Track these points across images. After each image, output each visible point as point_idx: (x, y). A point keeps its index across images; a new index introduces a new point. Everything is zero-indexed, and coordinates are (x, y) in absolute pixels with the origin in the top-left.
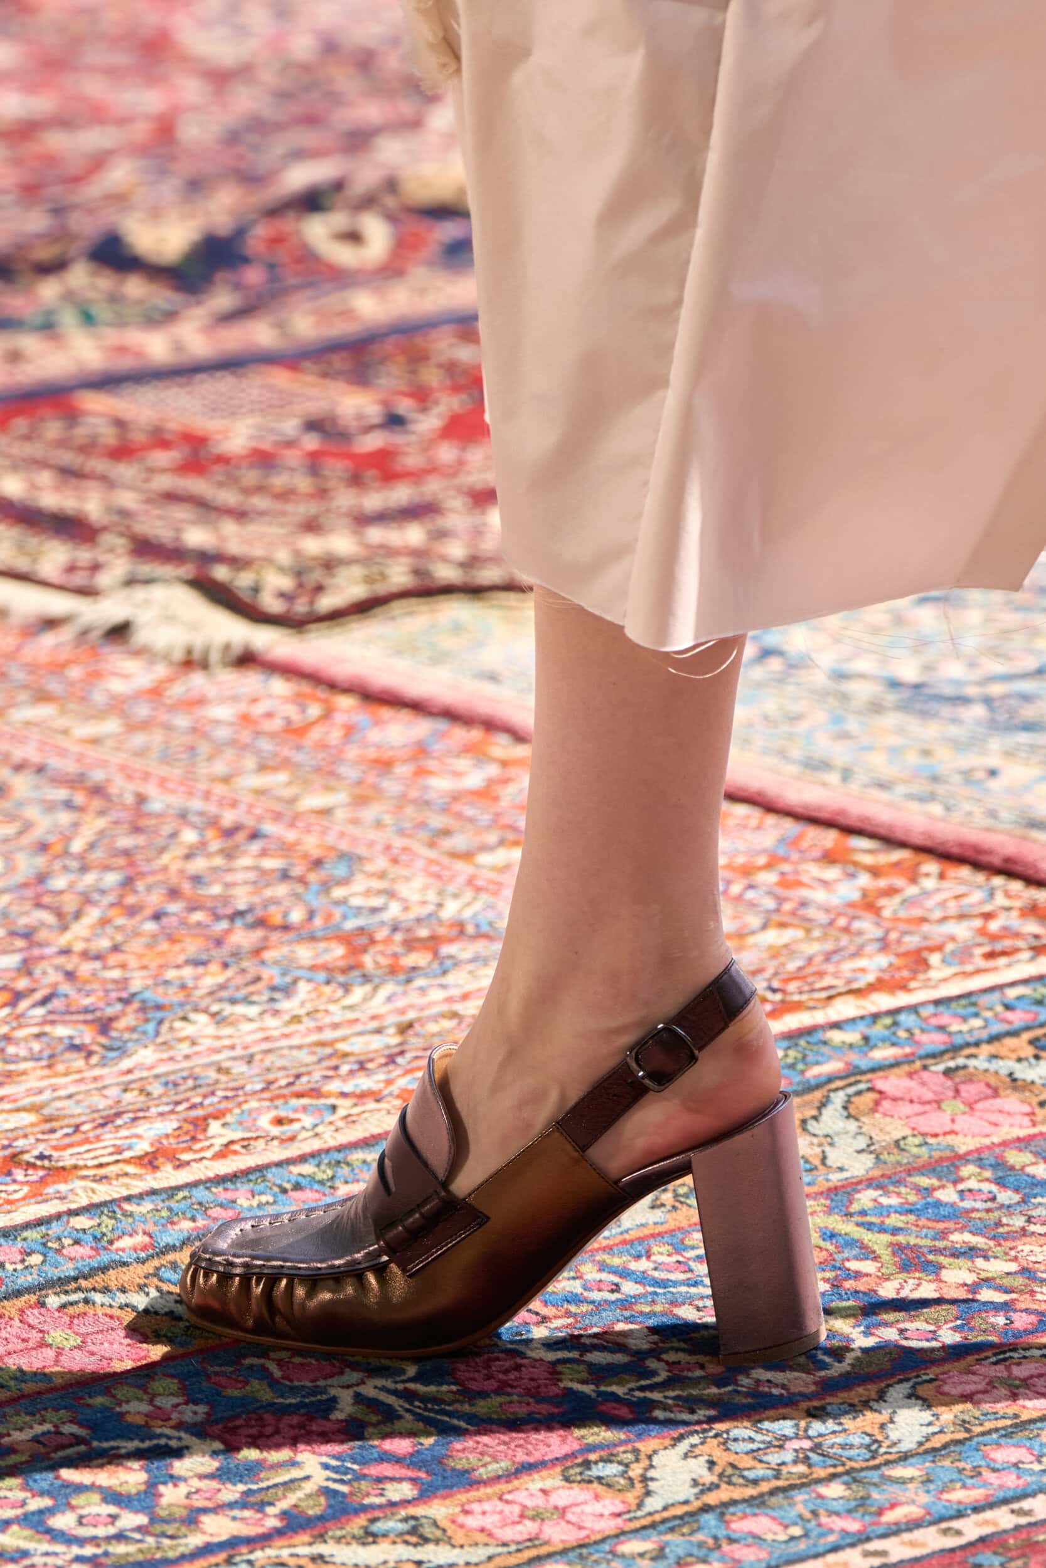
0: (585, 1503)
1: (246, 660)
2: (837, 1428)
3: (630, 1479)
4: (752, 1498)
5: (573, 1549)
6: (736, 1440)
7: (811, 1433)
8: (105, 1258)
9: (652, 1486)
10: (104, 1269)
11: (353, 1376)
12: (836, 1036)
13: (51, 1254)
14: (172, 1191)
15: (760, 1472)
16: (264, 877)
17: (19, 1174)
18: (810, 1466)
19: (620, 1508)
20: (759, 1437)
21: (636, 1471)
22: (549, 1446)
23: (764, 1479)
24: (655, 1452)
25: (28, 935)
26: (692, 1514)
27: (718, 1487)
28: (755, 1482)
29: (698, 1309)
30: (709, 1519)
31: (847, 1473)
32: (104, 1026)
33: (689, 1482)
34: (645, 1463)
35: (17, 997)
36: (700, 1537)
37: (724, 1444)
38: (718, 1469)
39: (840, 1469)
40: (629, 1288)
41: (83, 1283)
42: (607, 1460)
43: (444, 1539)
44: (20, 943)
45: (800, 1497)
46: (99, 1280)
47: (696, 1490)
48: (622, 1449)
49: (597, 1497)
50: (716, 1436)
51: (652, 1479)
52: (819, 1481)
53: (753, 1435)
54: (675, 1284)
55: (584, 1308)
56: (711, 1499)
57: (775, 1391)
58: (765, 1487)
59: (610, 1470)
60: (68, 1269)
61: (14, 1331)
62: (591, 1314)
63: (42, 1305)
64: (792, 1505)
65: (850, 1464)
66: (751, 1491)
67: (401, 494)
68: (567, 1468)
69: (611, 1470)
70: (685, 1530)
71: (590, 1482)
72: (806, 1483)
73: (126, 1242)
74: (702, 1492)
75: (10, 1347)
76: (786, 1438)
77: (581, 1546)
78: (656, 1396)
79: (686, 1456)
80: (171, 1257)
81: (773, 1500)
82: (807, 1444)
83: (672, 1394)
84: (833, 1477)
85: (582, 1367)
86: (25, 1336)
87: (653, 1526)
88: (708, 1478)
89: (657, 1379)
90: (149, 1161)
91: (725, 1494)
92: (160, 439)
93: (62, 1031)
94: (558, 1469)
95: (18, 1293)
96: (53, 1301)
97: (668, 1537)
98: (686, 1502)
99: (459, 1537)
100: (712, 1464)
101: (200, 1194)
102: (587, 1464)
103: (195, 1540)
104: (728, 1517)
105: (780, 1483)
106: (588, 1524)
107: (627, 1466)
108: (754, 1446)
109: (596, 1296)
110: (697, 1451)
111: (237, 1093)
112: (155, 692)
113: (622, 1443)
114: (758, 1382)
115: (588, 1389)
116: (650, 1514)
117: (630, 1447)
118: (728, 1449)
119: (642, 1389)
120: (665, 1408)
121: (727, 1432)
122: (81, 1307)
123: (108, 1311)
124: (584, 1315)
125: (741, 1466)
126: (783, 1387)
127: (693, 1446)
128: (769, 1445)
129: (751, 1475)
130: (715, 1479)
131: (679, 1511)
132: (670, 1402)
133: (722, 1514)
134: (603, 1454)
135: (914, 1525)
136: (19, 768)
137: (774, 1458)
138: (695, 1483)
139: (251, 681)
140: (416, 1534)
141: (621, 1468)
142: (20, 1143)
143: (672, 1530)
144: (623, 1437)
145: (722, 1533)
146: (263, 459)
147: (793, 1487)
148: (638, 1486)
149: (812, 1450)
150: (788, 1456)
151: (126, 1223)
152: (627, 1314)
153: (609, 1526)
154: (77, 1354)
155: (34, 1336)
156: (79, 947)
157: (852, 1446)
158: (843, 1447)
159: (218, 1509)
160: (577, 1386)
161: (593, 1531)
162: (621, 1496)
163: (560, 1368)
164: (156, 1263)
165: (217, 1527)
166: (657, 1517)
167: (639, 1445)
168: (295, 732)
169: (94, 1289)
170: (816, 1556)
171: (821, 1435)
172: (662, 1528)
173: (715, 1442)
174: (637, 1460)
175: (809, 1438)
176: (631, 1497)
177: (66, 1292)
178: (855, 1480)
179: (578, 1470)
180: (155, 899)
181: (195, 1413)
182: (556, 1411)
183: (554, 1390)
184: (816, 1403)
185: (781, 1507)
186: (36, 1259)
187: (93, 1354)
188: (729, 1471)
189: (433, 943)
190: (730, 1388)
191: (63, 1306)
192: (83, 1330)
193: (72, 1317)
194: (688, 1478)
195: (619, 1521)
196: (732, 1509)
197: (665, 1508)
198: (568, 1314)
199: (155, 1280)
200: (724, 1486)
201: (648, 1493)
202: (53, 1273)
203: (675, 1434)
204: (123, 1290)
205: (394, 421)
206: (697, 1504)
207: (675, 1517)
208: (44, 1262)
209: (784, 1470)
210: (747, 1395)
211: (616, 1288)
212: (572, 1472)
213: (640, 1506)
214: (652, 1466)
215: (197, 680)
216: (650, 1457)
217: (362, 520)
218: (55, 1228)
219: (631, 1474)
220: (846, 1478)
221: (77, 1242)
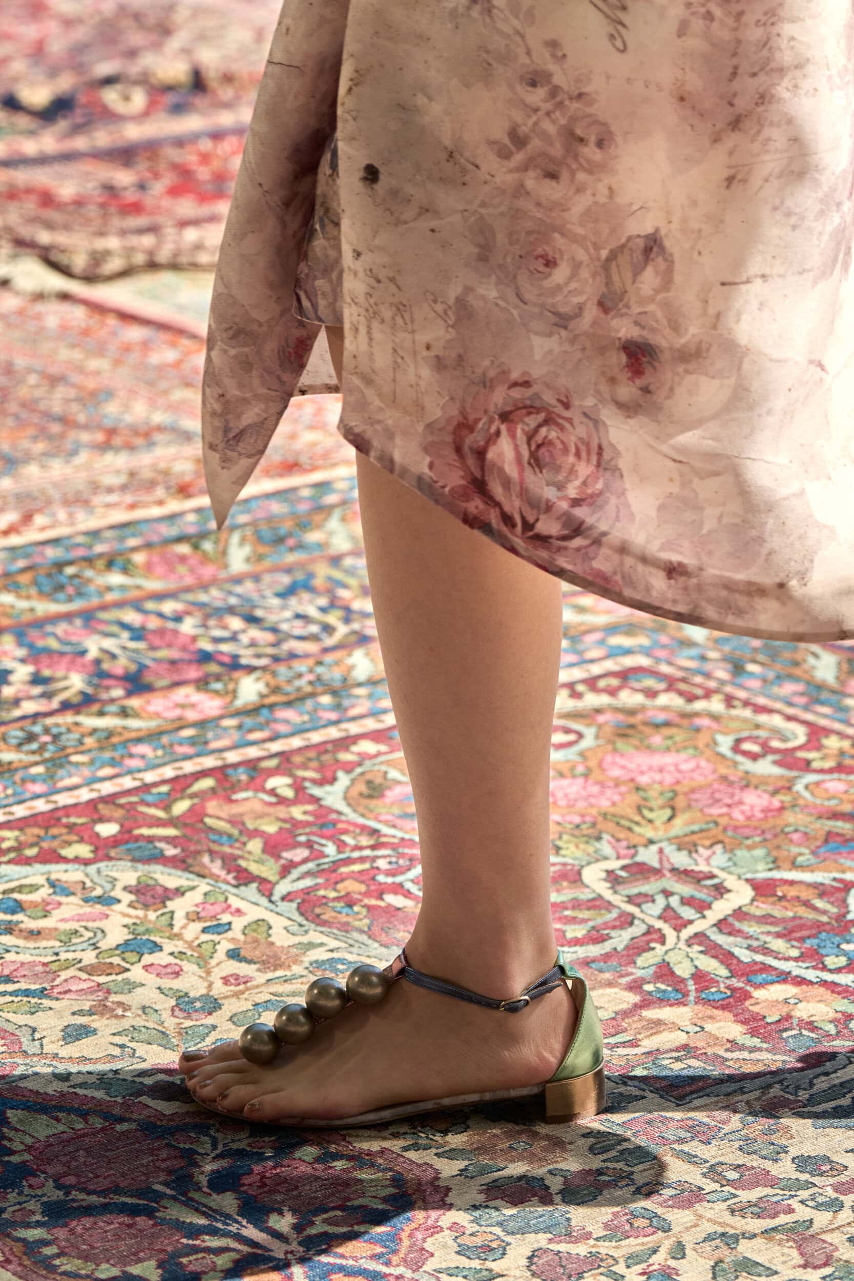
0: (206, 701)
1: (65, 297)
3: (227, 690)
4: (286, 702)
5: (198, 722)
9: (238, 694)
11: (96, 637)
16: (67, 401)
19: (221, 704)
20: (290, 673)
21: (230, 687)
22: (190, 673)
23: (292, 693)
24: (239, 679)
26: (257, 709)
27: (270, 696)
28: (288, 694)
30: (265, 711)
33: (256, 693)
34: (234, 683)
36: (259, 719)
38: (270, 687)
42: (217, 681)
43: (136, 715)
45: (308, 702)
47: (260, 697)
48: (224, 676)
49: (212, 699)
50: (271, 672)
51: (238, 691)
52: (318, 694)
53: (287, 672)
55: (210, 610)
57: (299, 652)
58: (292, 697)
59: (218, 686)
62: (211, 613)
64: (305, 706)
66: (285, 699)
67: (141, 221)
68: (198, 684)
70: (253, 716)
71: (209, 691)
72: (313, 695)
74: (262, 698)
77: (201, 721)
78: (242, 652)
79: (255, 681)
81: (296, 703)
83: (250, 651)
85: (208, 638)
87: (237, 713)
88: (266, 691)
89: (243, 644)
90: (7, 533)
91: (273, 699)
92: (29, 191)
94: (193, 685)
97: (245, 719)
98: (254, 703)
99: (144, 715)
100: (267, 684)
101: (29, 550)
102: (207, 683)
103: (17, 713)
104: (273, 711)
105: (300, 695)
106: (206, 712)
107: (226, 684)
109: (217, 604)
110: (260, 679)
111: (49, 502)
112: (21, 312)
113: (224, 673)
114: (291, 647)
115: (211, 649)
116: (236, 708)
117: (228, 676)
119: (236, 648)
120: (246, 658)
121: (276, 670)
124: (208, 614)
126: (303, 650)
127: (259, 677)
129: (285, 691)
130: (269, 692)
131: (251, 707)
132: (249, 656)
133: (271, 709)
134: (216, 678)
135: (362, 717)
138: (259, 693)
139: (65, 308)
140: (124, 713)
141: (223, 685)
143: (247, 716)
144: (225, 670)
145: (270, 718)
146: (79, 203)
147: (305, 697)
148: (231, 694)
152: (231, 612)
153: (216, 712)
159: (30, 698)
160: (206, 647)
161: (208, 715)
162: (223, 699)
163: (197, 637)
165: (28, 707)
166: (239, 709)
167: (232, 675)
168: (86, 332)
172: (242, 714)
173: (270, 675)
174: (231, 682)
176: (228, 699)
179: (203, 685)
181: (22, 652)
182: (194, 658)
183: (193, 649)
184: (320, 658)
185: (299, 707)
189: (147, 435)
190: (278, 649)
194: (255, 691)
195: (221, 710)
196: (276, 707)
197: (244, 705)
198: (203, 612)
200: (273, 695)
201: (236, 698)
203: (250, 671)
205: (142, 186)
206: (259, 704)
207: (248, 710)
210: (286, 652)
211: (227, 600)
212: (200, 686)
213: (231, 703)
214: (237, 685)
215: (40, 307)
216: (237, 681)
217: (123, 233)
219: (228, 688)
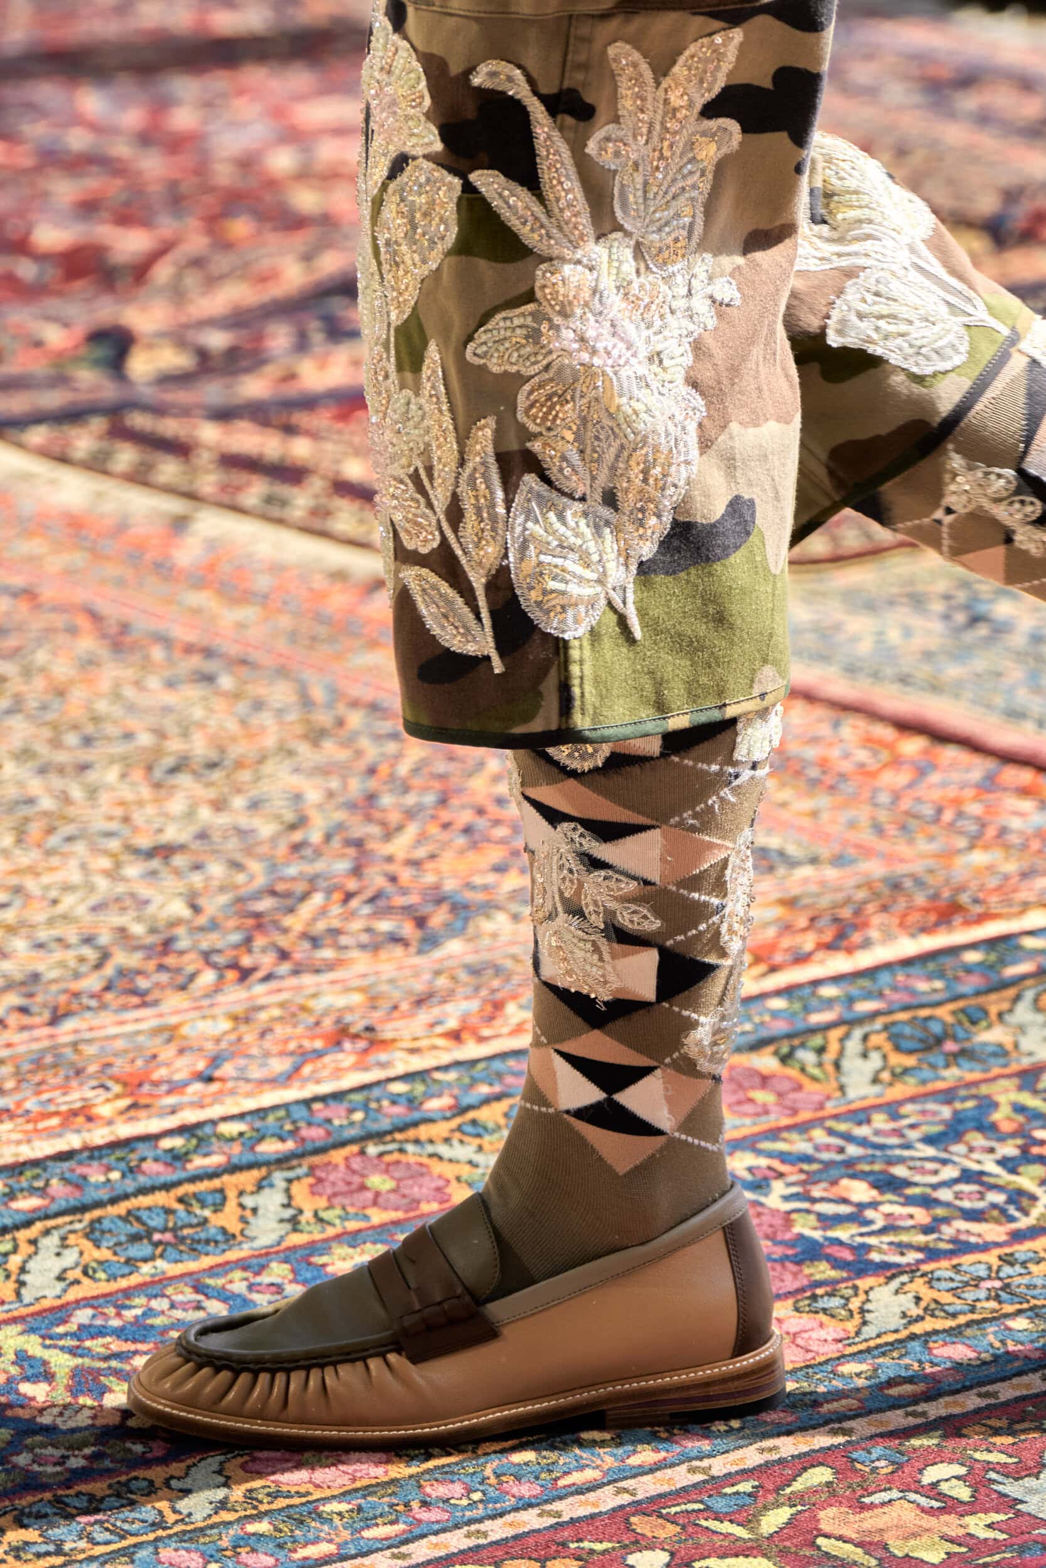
0: (812, 1330)
2: (1023, 1271)
3: (850, 1311)
4: (952, 1329)
5: (801, 1369)
6: (939, 1279)
7: (1002, 1275)
8: (416, 1115)
9: (868, 1317)
10: (415, 1124)
12: (1029, 943)
13: (372, 1114)
14: (473, 1063)
15: (959, 1305)
17: (347, 1045)
18: (1000, 1302)
19: (842, 1335)
20: (958, 1278)
21: (855, 1304)
22: (782, 1281)
23: (962, 1313)
24: (871, 1288)
25: (359, 844)
26: (900, 1341)
27: (923, 1318)
28: (954, 1315)
29: (910, 1168)
30: (915, 1345)
31: (1031, 1309)
32: (421, 922)
33: (899, 1315)
34: (862, 1297)
35: (349, 896)
36: (907, 1361)
37: (929, 1282)
38: (923, 1304)
39: (1025, 1306)
40: (853, 1150)
41: (398, 1136)
42: (831, 1295)
44: (352, 851)
45: (991, 1329)
46: (411, 1133)
47: (905, 1321)
48: (843, 1285)
49: (821, 1325)
50: (922, 1276)
51: (869, 1311)
52: (1007, 1316)
53: (953, 1275)
54: (891, 1147)
55: (815, 1167)
56: (917, 1328)
57: (973, 1240)
58: (962, 1319)
60: (385, 1124)
61: (340, 1175)
62: (820, 1171)
63: (362, 1153)
64: (984, 1335)
65: (1033, 1302)
66: (950, 1323)
68: (797, 1301)
69: (836, 1302)
70: (895, 1354)
71: (816, 1312)
72: (997, 1317)
73: (434, 1105)
74: (910, 1323)
75: (337, 1189)
76: (982, 1279)
77: (807, 1367)
78: (872, 1241)
79: (897, 1292)
80: (471, 1115)
81: (968, 1332)
82: (998, 1284)
83: (887, 1239)
84: (1019, 1312)
85: (812, 1217)
86: (349, 1179)
87: (868, 1350)
88: (915, 1311)
89: (875, 1227)
90: (456, 1036)
91: (928, 1325)
93: (385, 926)
94: (790, 1302)
95: (343, 1144)
96: (372, 1150)
97: (881, 1360)
98: (896, 1331)
100: (918, 1299)
101: (497, 1065)
102: (814, 1298)
104: (931, 1345)
105: (975, 1317)
106: (815, 1348)
107: (848, 1299)
108: (954, 1285)
109: (825, 1156)
110: (906, 1288)
113: (844, 1280)
114: (958, 1231)
115: (817, 1235)
116: (866, 1340)
117: (850, 1284)
118: (932, 1287)
119: (862, 1235)
120: (880, 1251)
121: (932, 1272)
122: (396, 1156)
123: (420, 1160)
124: (814, 1172)
125: (943, 1301)
126: (979, 1235)
127: (903, 1284)
128: (967, 1284)
129: (950, 1309)
130: (921, 1312)
131: (890, 1338)
132: (885, 1247)
133: (926, 1342)
134: (828, 1289)
136: (355, 704)
137: (970, 1295)
138: (904, 1315)
141: (843, 1301)
142: (348, 1018)
143: (884, 1354)
144: (845, 1275)
145: (925, 1357)
147: (985, 1320)
148: (857, 1316)
149: (1002, 1289)
150: (982, 1294)
151: (435, 1088)
152: (851, 1171)
153: (832, 1350)
154: (392, 1197)
155: (356, 1179)
156: (401, 855)
157: (1035, 1287)
158: (1028, 1287)
160: (807, 1232)
161: (818, 1353)
162: (841, 1325)
163: (794, 1216)
164: (458, 1121)
166: (872, 1343)
167: (858, 1282)
169: (407, 1141)
170: (1003, 1379)
171: (1010, 1277)
172: (876, 1352)
173: (921, 1281)
174: (856, 1295)
175: (1000, 1279)
176: (851, 1326)
177: (385, 1143)
178: (1037, 1315)
179: (807, 1302)
180: (466, 817)
182: (790, 1252)
183: (788, 1236)
184: (1008, 1250)
185: (975, 1337)
186: (358, 1116)
187: (404, 1196)
188: (933, 1306)
190: (935, 1236)
191: (381, 1155)
192: (397, 1175)
193: (388, 1164)
194: (898, 1311)
195: (840, 1345)
196: (934, 1338)
197: (879, 1336)
198: (802, 1171)
199: (458, 1135)
200: (928, 1318)
201: (865, 1323)
202: (374, 1127)
203: (889, 1274)
204: (431, 1141)
206: (904, 1334)
207: (887, 1344)
208: (365, 1119)
209: (979, 1305)
210: (949, 1242)
211: (841, 1150)
212: (801, 1304)
213: (858, 1333)
214: (868, 1300)
216: (867, 1293)
218: (376, 1092)
219: (851, 1306)
220: (1029, 1314)
221: (394, 1103)
